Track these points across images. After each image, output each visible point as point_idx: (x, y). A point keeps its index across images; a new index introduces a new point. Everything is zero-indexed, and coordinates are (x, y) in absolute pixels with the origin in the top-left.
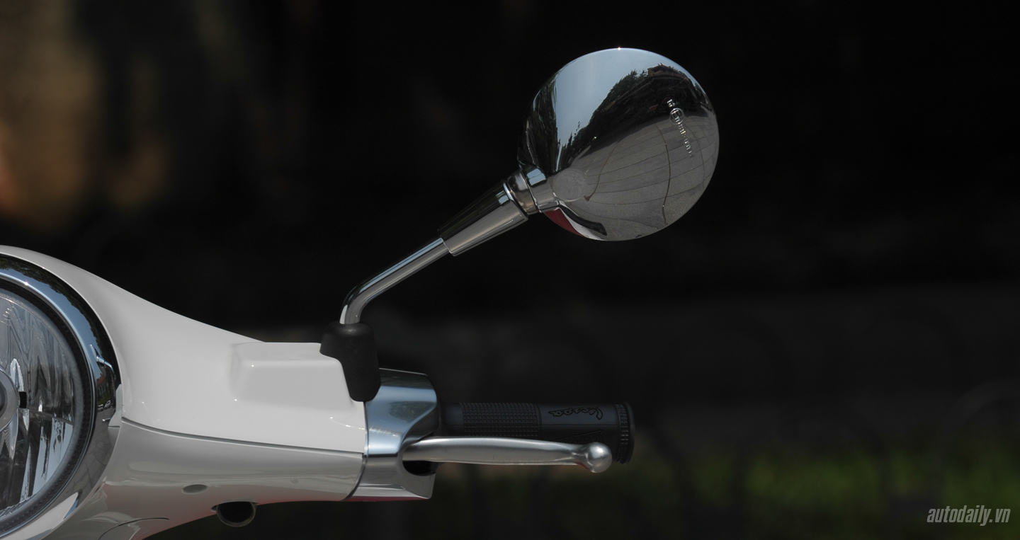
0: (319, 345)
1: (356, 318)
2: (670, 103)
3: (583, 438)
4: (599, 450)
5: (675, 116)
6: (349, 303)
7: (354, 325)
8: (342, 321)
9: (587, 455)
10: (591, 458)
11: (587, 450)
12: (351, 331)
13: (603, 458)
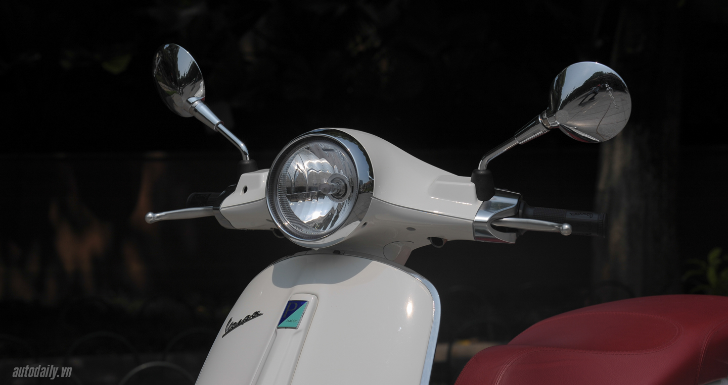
0: (470, 178)
1: (485, 168)
2: (607, 85)
3: (562, 221)
4: (566, 226)
5: (608, 91)
6: (483, 160)
7: (483, 170)
8: (479, 169)
9: (561, 228)
10: (562, 229)
11: (561, 226)
12: (481, 172)
13: (567, 229)
